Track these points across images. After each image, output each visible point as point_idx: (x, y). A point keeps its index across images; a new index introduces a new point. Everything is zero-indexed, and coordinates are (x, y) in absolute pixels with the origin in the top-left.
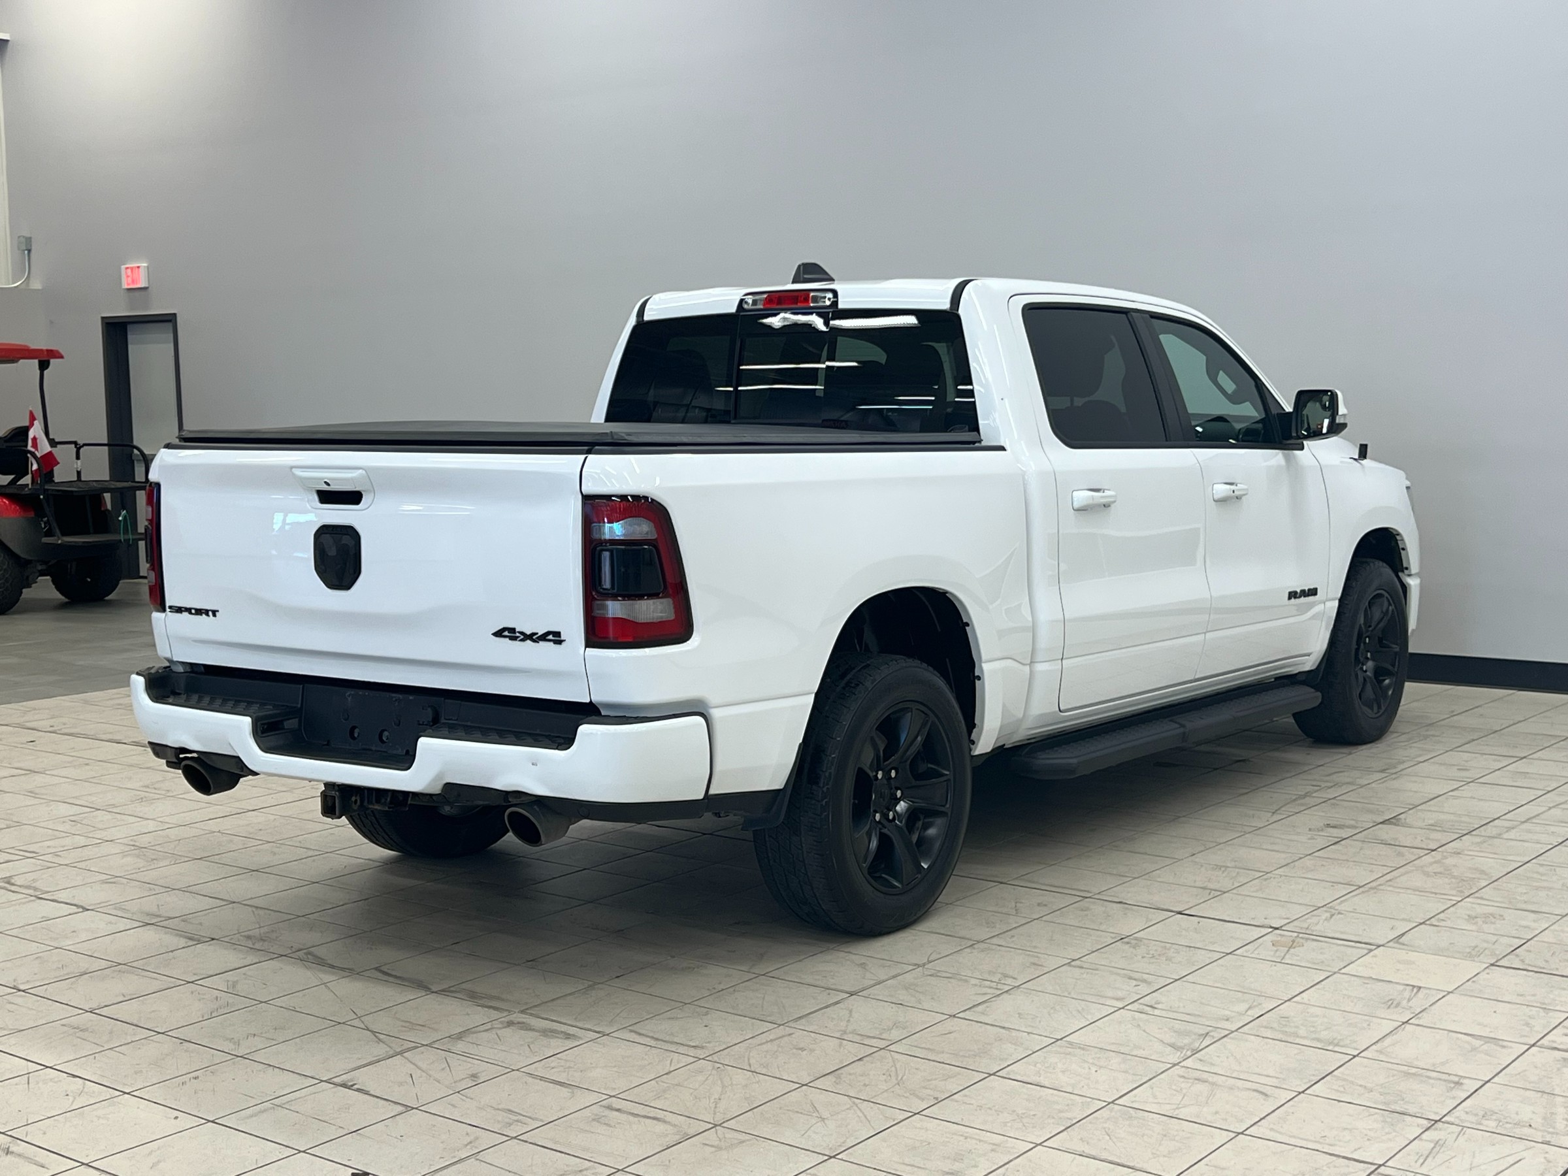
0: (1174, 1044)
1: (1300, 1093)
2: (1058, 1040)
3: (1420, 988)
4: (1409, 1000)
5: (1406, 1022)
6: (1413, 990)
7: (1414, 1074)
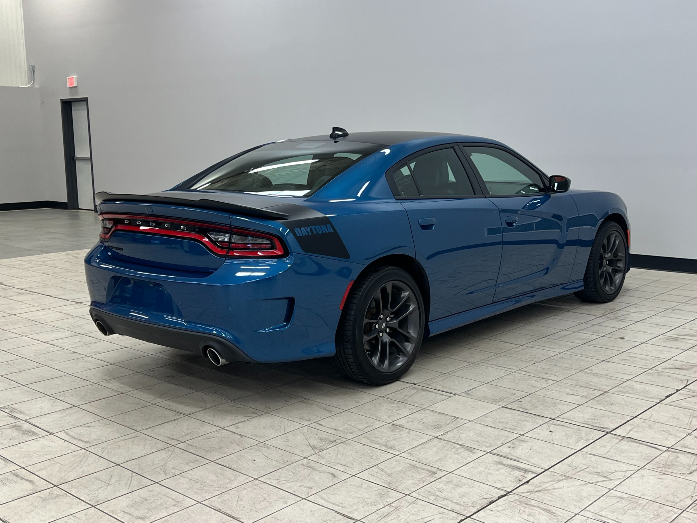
0: (314, 446)
1: (353, 476)
2: (261, 442)
3: (458, 418)
4: (447, 425)
5: (436, 437)
6: (454, 419)
7: (417, 467)
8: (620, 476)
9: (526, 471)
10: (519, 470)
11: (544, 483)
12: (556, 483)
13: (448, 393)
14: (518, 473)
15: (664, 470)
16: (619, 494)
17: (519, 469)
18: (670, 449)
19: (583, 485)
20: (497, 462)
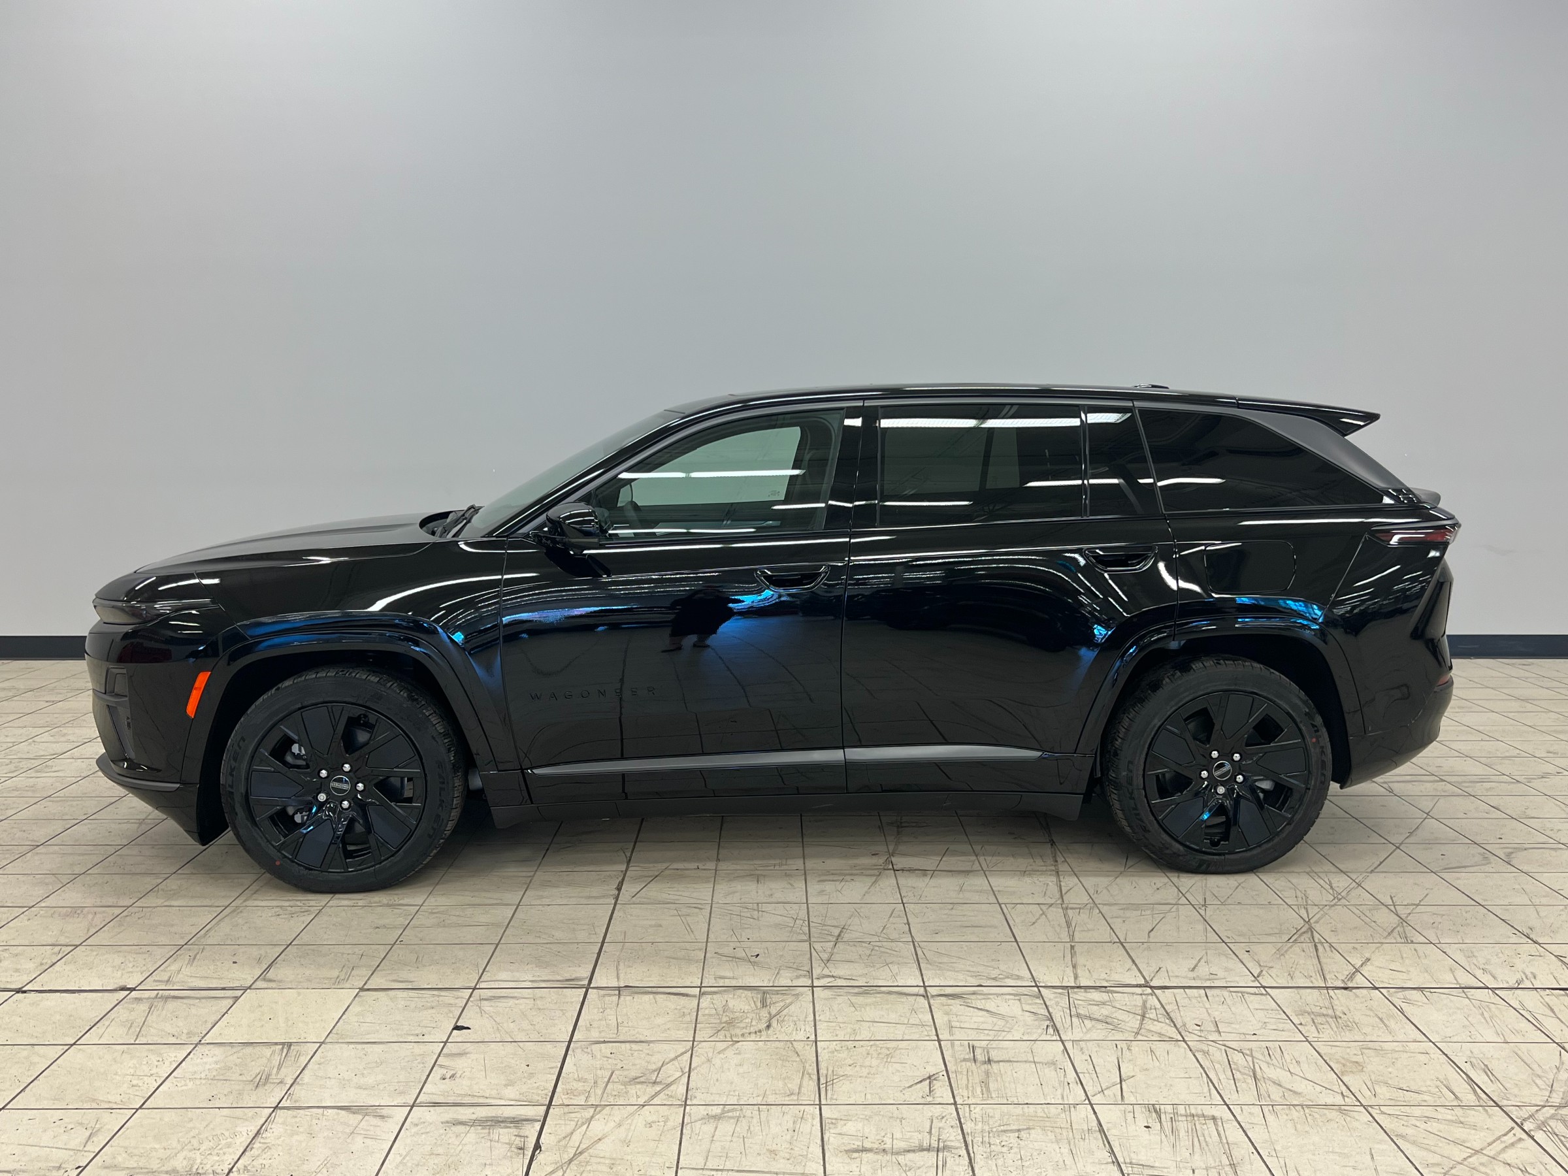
3: (290, 1044)
4: (279, 1069)
5: (277, 1106)
6: (283, 1048)
8: (672, 1072)
9: (517, 1122)
10: (502, 1125)
11: (566, 1137)
12: (588, 1127)
13: (223, 989)
14: (505, 1134)
15: (728, 1035)
16: (703, 1111)
17: (497, 1122)
18: (703, 989)
19: (632, 1114)
20: (448, 1122)
